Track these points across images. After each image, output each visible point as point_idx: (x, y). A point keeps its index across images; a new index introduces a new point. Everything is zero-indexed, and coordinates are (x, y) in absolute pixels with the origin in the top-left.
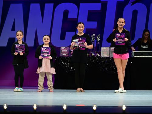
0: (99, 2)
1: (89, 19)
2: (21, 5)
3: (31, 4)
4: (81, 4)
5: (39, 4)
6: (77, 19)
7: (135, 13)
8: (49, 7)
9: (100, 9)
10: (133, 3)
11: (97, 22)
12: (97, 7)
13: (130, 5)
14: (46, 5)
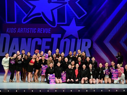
0: (50, 38)
1: (46, 45)
2: (18, 39)
3: (22, 39)
4: (43, 39)
5: (25, 39)
6: (41, 45)
7: (65, 43)
8: (29, 40)
9: (51, 41)
10: (65, 38)
11: (49, 46)
12: (50, 40)
13: (63, 39)
14: (28, 39)
